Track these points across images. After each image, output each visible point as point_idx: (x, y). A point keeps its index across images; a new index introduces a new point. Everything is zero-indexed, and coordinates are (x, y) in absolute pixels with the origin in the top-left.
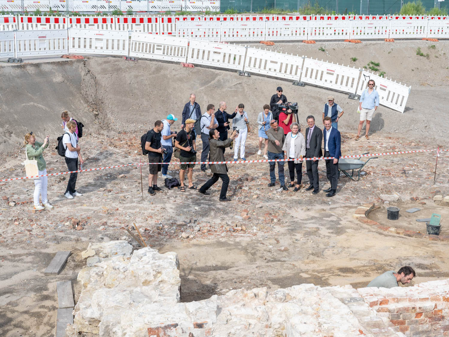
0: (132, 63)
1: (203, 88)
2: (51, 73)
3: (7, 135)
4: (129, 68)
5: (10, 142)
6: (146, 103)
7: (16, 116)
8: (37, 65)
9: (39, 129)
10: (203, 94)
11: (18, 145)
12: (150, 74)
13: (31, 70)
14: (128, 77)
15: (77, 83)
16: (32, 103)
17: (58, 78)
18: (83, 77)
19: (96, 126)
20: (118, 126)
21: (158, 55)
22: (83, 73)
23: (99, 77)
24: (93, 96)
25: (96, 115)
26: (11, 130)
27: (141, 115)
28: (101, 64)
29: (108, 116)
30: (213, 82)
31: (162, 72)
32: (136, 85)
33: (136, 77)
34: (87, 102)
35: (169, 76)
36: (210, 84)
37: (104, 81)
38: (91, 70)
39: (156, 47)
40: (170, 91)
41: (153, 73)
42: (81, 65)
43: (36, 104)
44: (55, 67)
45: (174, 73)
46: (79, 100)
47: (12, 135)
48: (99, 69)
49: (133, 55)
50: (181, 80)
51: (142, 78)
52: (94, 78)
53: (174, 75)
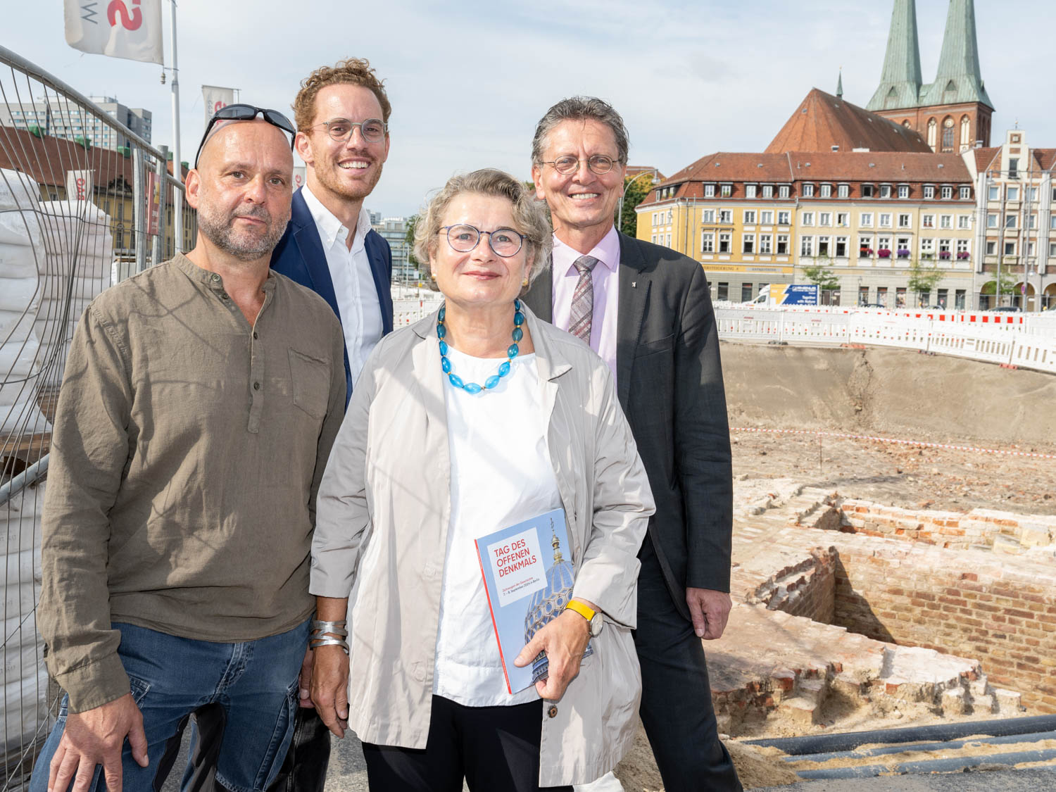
0: (925, 358)
1: (1022, 395)
2: (815, 359)
3: (737, 413)
4: (921, 363)
5: (738, 419)
6: (929, 405)
7: (754, 396)
8: (800, 349)
9: (776, 412)
10: (1019, 403)
11: (745, 424)
12: (948, 372)
13: (789, 353)
14: (915, 373)
15: (846, 374)
16: (778, 386)
17: (822, 365)
18: (855, 368)
19: (853, 422)
20: (881, 427)
21: (968, 351)
22: (857, 364)
23: (876, 370)
24: (862, 389)
25: (857, 411)
26: (742, 408)
27: (918, 418)
28: (884, 356)
29: (874, 414)
30: (1039, 390)
31: (966, 371)
32: (923, 384)
33: (926, 373)
34: (851, 394)
35: (974, 377)
36: (1035, 391)
37: (881, 374)
38: (870, 362)
39: (966, 341)
40: (969, 394)
41: (953, 371)
42: (859, 355)
43: (782, 388)
44: (823, 354)
45: (983, 373)
46: (842, 392)
47: (743, 414)
48: (880, 361)
49: (932, 349)
50: (991, 383)
51: (935, 376)
52: (871, 371)
53: (983, 376)
